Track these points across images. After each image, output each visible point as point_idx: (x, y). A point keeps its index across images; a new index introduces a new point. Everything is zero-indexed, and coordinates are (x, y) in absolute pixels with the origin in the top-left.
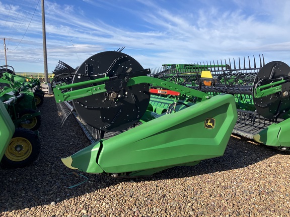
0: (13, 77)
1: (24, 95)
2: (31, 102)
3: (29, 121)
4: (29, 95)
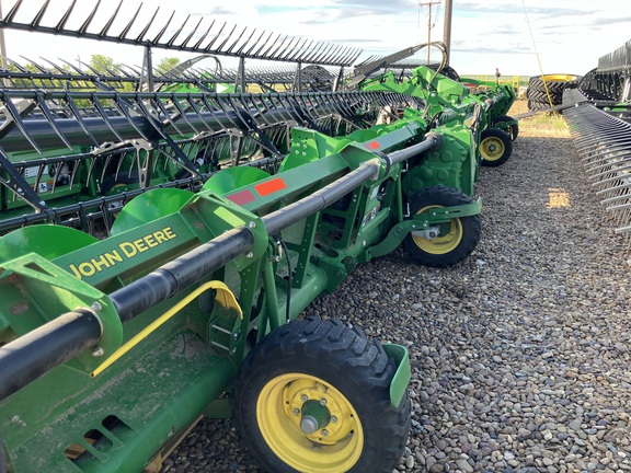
2: (460, 164)
3: (436, 231)
4: (457, 140)
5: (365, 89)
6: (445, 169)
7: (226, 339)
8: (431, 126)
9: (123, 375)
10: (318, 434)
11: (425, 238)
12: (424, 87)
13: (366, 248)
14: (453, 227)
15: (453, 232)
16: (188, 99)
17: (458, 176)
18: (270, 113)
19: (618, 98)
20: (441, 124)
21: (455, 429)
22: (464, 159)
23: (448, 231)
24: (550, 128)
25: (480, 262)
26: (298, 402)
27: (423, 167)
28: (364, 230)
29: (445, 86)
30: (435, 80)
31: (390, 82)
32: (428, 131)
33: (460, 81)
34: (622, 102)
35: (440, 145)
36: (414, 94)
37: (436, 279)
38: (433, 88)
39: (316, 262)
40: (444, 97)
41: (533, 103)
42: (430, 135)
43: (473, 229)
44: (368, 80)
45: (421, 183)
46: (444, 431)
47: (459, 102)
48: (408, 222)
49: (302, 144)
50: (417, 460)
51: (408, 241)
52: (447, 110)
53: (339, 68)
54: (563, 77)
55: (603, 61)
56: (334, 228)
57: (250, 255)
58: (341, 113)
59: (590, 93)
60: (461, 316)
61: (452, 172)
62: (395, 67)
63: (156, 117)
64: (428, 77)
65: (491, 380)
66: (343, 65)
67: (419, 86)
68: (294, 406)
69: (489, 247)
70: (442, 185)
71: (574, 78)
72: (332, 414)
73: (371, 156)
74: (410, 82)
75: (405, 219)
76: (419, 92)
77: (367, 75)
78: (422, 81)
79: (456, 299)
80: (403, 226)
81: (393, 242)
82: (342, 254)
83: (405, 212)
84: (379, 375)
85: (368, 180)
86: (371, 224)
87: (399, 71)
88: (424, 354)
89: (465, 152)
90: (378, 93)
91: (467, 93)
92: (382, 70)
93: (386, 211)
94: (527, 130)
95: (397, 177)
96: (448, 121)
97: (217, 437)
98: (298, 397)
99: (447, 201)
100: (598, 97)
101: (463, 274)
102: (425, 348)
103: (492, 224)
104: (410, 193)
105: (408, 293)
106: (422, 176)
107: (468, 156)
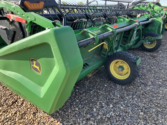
2: (158, 27)
3: (150, 43)
4: (158, 21)
5: (134, 9)
6: (154, 28)
7: (104, 55)
8: (151, 17)
9: (87, 58)
10: (121, 72)
11: (146, 44)
12: (151, 8)
13: (132, 45)
14: (154, 42)
15: (154, 43)
16: (96, 10)
17: (157, 30)
18: (111, 14)
20: (154, 17)
21: (149, 78)
22: (159, 26)
23: (152, 43)
25: (160, 51)
26: (118, 66)
27: (148, 27)
28: (132, 40)
29: (157, 8)
30: (154, 6)
31: (141, 7)
32: (150, 18)
33: (162, 7)
35: (153, 22)
36: (148, 10)
37: (148, 54)
38: (153, 8)
39: (121, 46)
40: (156, 11)
42: (150, 20)
43: (159, 43)
44: (136, 6)
45: (147, 31)
46: (146, 78)
47: (160, 12)
48: (143, 40)
49: (120, 20)
50: (140, 81)
51: (142, 45)
52: (156, 14)
53: (128, 3)
56: (125, 39)
57: (113, 36)
58: (127, 15)
60: (153, 61)
61: (155, 29)
62: (143, 3)
63: (88, 14)
64: (152, 5)
65: (158, 72)
66: (129, 3)
67: (149, 8)
68: (117, 67)
69: (163, 48)
70: (152, 32)
72: (124, 68)
73: (136, 22)
74: (147, 7)
75: (142, 39)
76: (149, 10)
77: (135, 5)
78: (150, 6)
79: (153, 58)
80: (141, 41)
81: (139, 45)
82: (127, 45)
83: (142, 38)
84: (135, 60)
85: (135, 27)
86: (134, 39)
87: (144, 4)
88: (144, 66)
89: (159, 24)
90: (138, 10)
91: (162, 10)
92: (139, 4)
93: (138, 37)
95: (141, 29)
96: (156, 17)
97: (100, 74)
98: (118, 65)
99: (153, 35)
101: (155, 53)
102: (144, 65)
103: (165, 44)
104: (144, 34)
105: (141, 56)
106: (148, 30)
107: (160, 25)
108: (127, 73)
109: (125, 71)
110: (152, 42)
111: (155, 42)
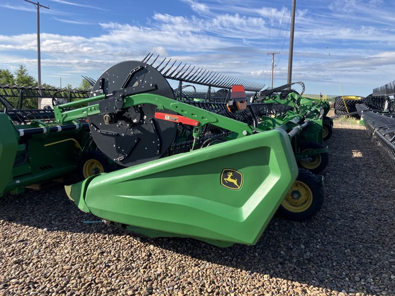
0: (299, 99)
1: (310, 124)
2: (318, 133)
3: (311, 159)
4: (316, 124)
5: (266, 102)
6: (312, 135)
10: (296, 201)
11: (306, 161)
14: (317, 157)
15: (317, 160)
19: (383, 109)
24: (348, 124)
31: (278, 99)
32: (304, 120)
34: (385, 111)
36: (290, 105)
41: (337, 111)
42: (306, 121)
54: (354, 98)
55: (375, 91)
59: (370, 106)
61: (315, 136)
64: (296, 97)
66: (256, 91)
67: (292, 101)
71: (360, 98)
74: (287, 100)
77: (267, 96)
78: (293, 99)
90: (272, 104)
91: (314, 105)
94: (337, 125)
99: (314, 147)
100: (374, 108)
108: (306, 202)
109: (303, 198)
110: (314, 158)
111: (319, 158)
